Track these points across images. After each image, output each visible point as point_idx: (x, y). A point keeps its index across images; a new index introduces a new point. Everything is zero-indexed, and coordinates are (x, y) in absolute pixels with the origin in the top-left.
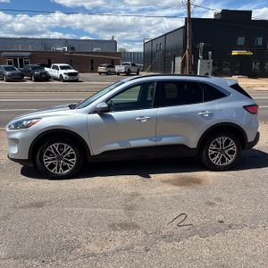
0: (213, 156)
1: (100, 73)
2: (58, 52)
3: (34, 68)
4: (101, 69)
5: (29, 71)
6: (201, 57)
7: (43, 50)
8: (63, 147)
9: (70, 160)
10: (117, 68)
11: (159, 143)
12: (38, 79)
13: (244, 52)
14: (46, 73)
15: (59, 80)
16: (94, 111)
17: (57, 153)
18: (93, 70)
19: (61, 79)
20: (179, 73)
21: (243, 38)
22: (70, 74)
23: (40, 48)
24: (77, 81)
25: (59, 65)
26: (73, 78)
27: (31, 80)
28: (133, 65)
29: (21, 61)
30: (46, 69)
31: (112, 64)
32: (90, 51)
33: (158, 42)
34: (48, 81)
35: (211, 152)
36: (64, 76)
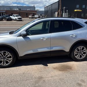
0: (76, 55)
1: (30, 18)
2: (15, 11)
3: (6, 16)
4: (30, 16)
5: (5, 17)
6: (64, 12)
7: (10, 10)
8: (6, 53)
9: (9, 59)
10: (36, 16)
11: (52, 50)
12: (8, 20)
13: (79, 10)
14: (10, 18)
15: (15, 20)
16: (20, 35)
17: (2, 56)
18: (27, 17)
19: (16, 20)
20: (57, 16)
21: (79, 5)
22: (19, 18)
23: (9, 9)
24: (21, 21)
25: (15, 15)
26: (20, 20)
27: (5, 20)
28: (41, 15)
29: (2, 14)
30: (11, 16)
31: (34, 15)
32: (26, 10)
33: (49, 7)
34: (11, 21)
35: (75, 53)
36: (17, 19)
